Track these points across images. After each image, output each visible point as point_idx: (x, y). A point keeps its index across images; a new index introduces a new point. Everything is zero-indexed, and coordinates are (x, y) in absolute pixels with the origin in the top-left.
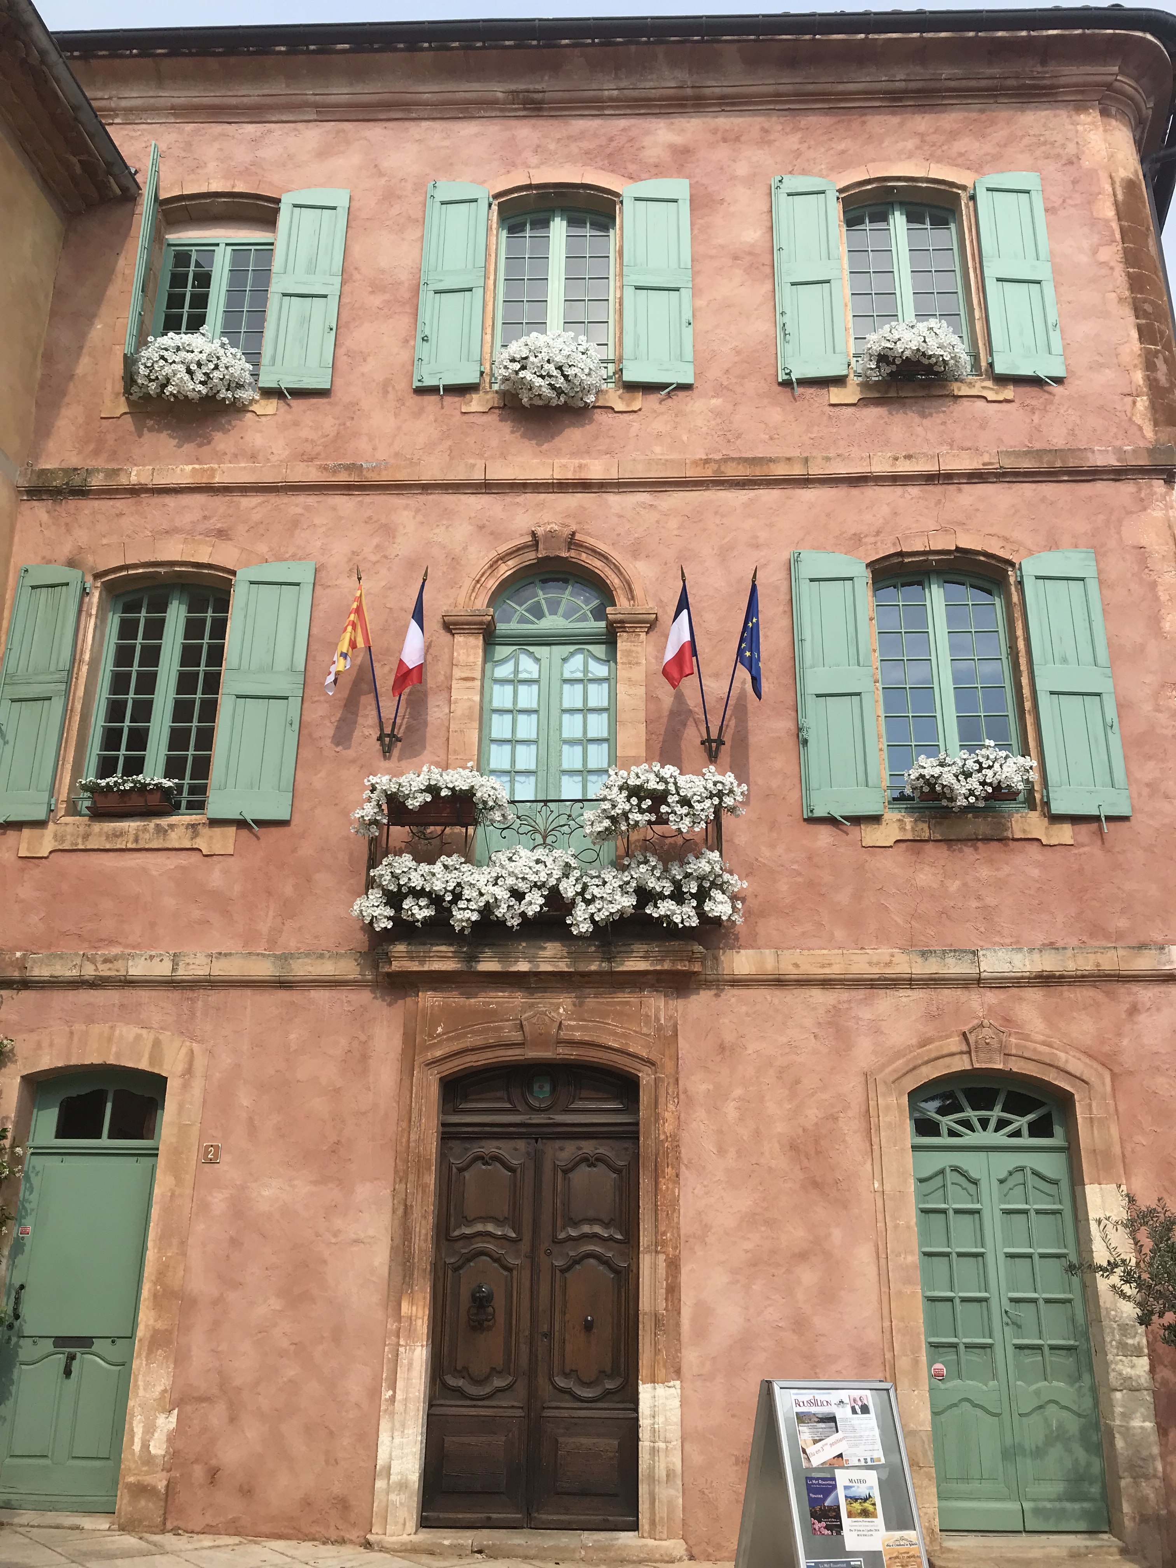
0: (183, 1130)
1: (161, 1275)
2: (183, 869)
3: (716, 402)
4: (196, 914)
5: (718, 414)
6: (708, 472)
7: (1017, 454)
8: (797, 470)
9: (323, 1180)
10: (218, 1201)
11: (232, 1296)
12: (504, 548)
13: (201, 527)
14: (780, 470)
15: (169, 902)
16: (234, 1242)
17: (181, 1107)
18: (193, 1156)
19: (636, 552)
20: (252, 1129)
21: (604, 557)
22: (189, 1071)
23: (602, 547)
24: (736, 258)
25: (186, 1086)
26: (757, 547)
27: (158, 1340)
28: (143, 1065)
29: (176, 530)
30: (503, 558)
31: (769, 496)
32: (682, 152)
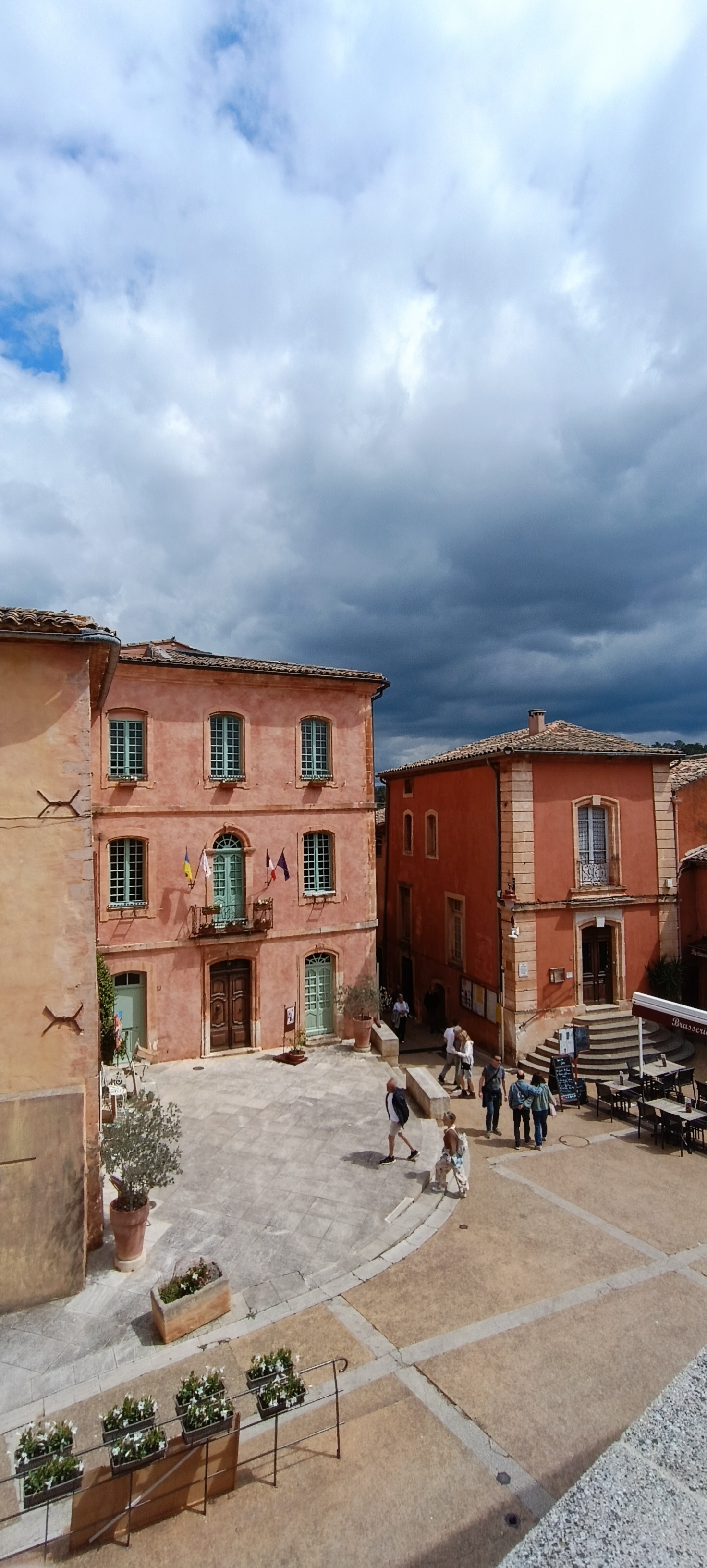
0: (152, 983)
1: (152, 1014)
2: (144, 921)
3: (269, 786)
4: (149, 932)
5: (269, 790)
6: (267, 810)
7: (337, 805)
8: (288, 809)
9: (186, 990)
10: (162, 997)
11: (167, 1017)
12: (217, 830)
13: (137, 825)
14: (285, 809)
15: (142, 930)
16: (167, 1005)
17: (151, 978)
18: (156, 989)
19: (250, 830)
20: (168, 981)
21: (242, 832)
22: (151, 971)
23: (242, 829)
24: (274, 740)
25: (151, 974)
26: (278, 829)
27: (153, 1027)
28: (141, 970)
29: (130, 826)
30: (217, 833)
31: (281, 816)
32: (261, 703)
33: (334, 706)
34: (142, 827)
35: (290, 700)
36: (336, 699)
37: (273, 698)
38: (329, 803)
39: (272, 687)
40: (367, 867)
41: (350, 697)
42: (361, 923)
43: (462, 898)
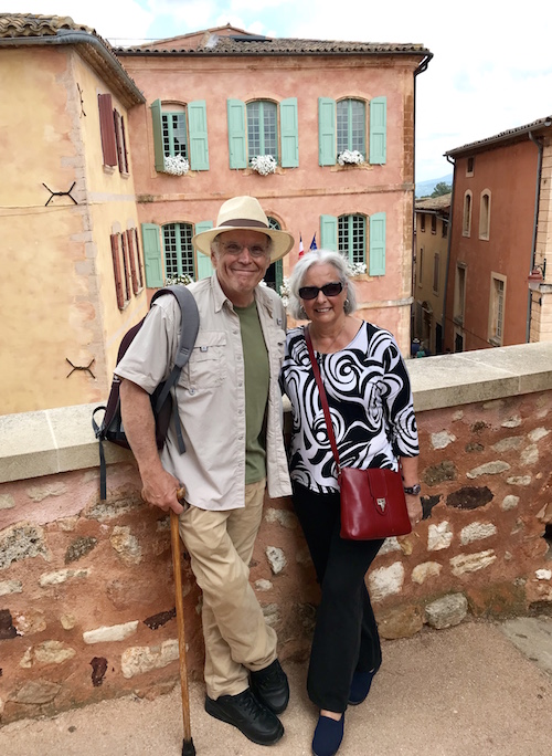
3: (304, 172)
5: (304, 176)
6: (302, 193)
7: (372, 186)
8: (323, 192)
13: (183, 211)
14: (319, 193)
19: (286, 214)
21: (278, 216)
24: (309, 124)
29: (177, 212)
31: (316, 198)
32: (295, 86)
33: (372, 85)
34: (189, 213)
35: (324, 82)
36: (373, 77)
37: (307, 81)
38: (363, 185)
39: (306, 69)
40: (401, 247)
41: (388, 73)
42: (393, 301)
43: (503, 278)
